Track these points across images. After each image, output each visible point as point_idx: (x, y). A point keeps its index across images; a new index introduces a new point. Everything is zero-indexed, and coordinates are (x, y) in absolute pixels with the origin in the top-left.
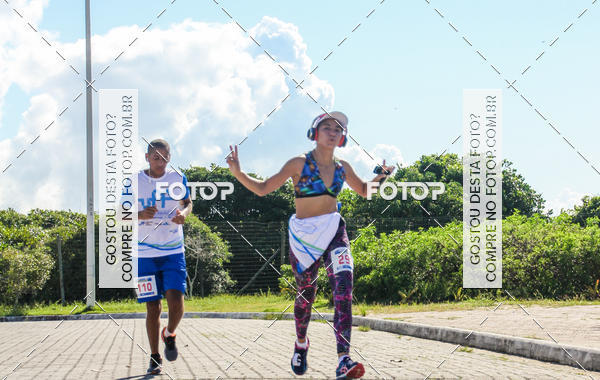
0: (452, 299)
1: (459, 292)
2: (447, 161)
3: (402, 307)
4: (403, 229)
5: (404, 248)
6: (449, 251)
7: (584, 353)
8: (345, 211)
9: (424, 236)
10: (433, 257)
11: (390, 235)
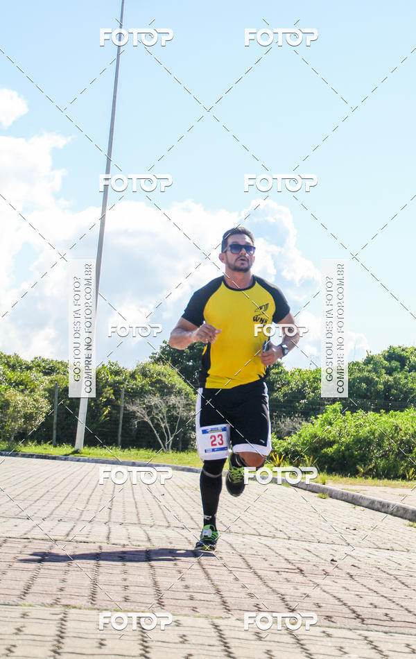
0: (404, 477)
1: (411, 472)
2: (412, 353)
3: (358, 480)
4: (366, 410)
5: (366, 427)
6: (406, 434)
9: (385, 418)
10: (391, 438)
11: (355, 414)
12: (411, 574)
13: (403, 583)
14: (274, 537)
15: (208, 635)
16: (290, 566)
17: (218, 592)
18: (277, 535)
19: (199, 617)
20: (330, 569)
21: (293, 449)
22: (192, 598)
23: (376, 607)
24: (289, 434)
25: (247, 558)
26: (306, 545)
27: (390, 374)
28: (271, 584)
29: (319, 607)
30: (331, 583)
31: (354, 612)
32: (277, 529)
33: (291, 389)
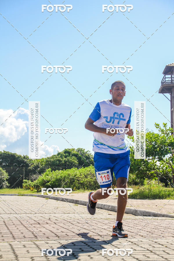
1: (75, 188)
2: (72, 150)
4: (59, 170)
5: (59, 175)
6: (72, 176)
7: (109, 206)
8: (43, 164)
9: (65, 172)
10: (68, 178)
11: (55, 171)
12: (74, 220)
13: (72, 224)
14: (31, 213)
15: (8, 248)
16: (35, 222)
17: (11, 233)
18: (32, 213)
19: (5, 242)
20: (49, 222)
21: (36, 185)
22: (2, 236)
23: (63, 232)
24: (35, 180)
25: (21, 221)
26: (41, 215)
27: (66, 158)
28: (29, 229)
29: (45, 234)
30: (49, 226)
31: (56, 235)
32: (32, 211)
33: (35, 166)
